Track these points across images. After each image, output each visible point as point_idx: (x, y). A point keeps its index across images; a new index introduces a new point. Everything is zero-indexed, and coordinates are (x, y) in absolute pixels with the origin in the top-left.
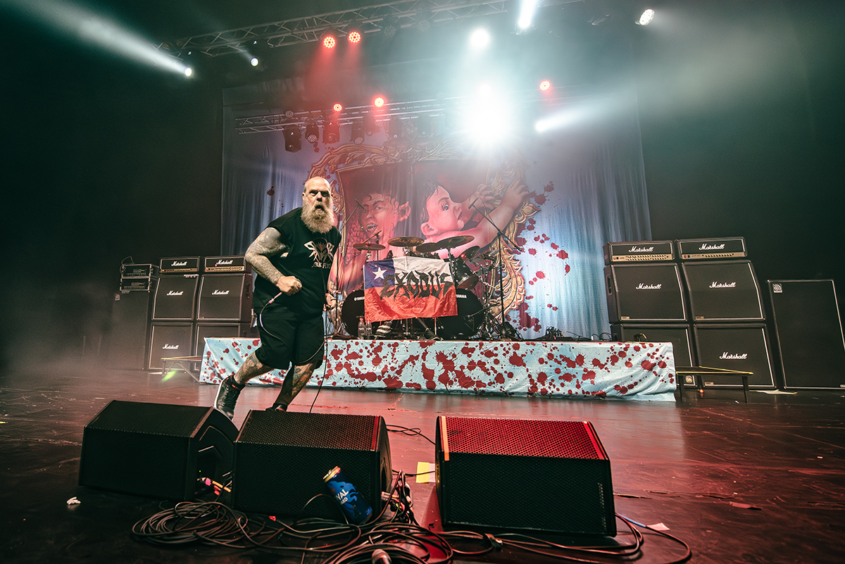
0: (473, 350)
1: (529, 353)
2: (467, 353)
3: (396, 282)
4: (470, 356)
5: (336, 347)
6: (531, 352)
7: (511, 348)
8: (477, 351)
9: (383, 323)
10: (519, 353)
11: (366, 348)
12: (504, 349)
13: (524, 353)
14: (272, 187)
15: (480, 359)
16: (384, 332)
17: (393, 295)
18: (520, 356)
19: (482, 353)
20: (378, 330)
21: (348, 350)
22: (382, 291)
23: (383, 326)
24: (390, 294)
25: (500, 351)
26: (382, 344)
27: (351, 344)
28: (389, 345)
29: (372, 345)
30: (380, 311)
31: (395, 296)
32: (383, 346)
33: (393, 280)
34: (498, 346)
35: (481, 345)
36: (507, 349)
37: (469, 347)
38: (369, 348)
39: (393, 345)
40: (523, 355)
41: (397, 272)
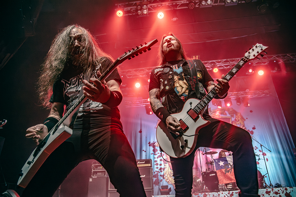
0: (270, 192)
1: (292, 192)
2: (268, 193)
3: (230, 166)
4: (269, 195)
5: (214, 195)
6: (292, 191)
7: (284, 190)
8: (272, 193)
9: (228, 184)
10: (288, 192)
11: (227, 195)
12: (282, 191)
13: (290, 192)
14: (141, 129)
15: (274, 196)
16: (231, 188)
17: (230, 172)
18: (289, 193)
19: (274, 193)
20: (228, 187)
21: (219, 196)
22: (225, 171)
23: (229, 185)
24: (228, 171)
25: (280, 192)
26: (233, 192)
27: (220, 193)
28: (236, 193)
29: (229, 194)
30: (225, 179)
31: (231, 172)
32: (233, 194)
33: (228, 166)
34: (279, 189)
35: (273, 190)
36: (283, 191)
37: (268, 191)
38: (228, 195)
39: (238, 193)
40: (290, 193)
41: (229, 162)
